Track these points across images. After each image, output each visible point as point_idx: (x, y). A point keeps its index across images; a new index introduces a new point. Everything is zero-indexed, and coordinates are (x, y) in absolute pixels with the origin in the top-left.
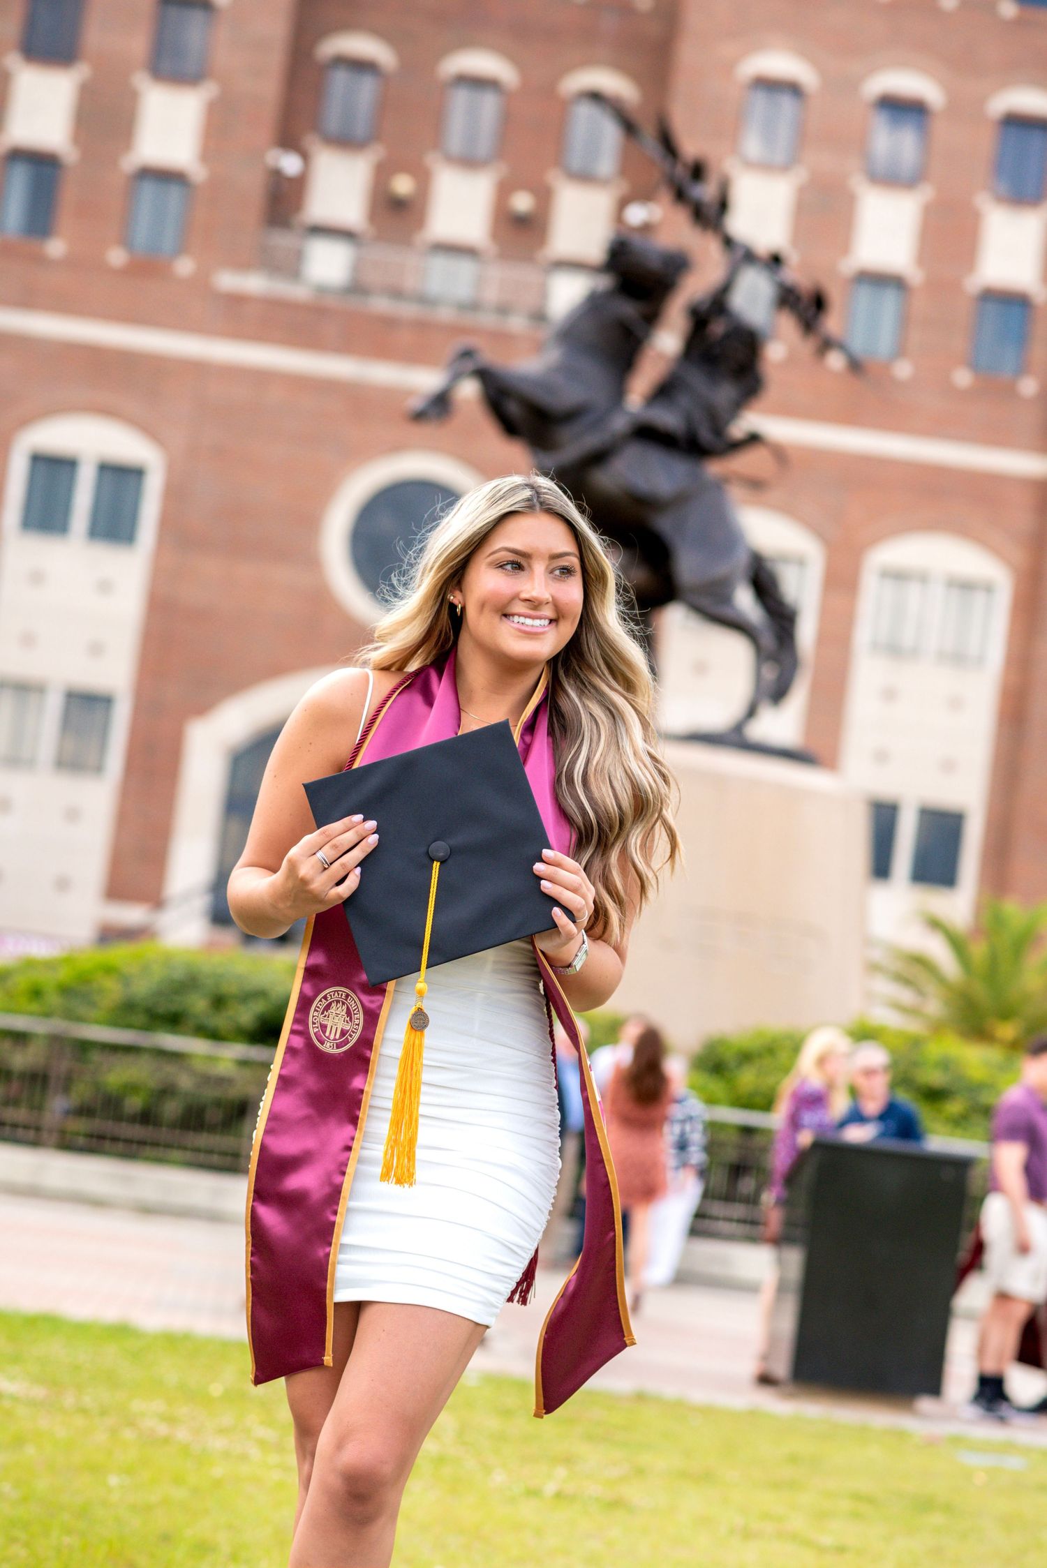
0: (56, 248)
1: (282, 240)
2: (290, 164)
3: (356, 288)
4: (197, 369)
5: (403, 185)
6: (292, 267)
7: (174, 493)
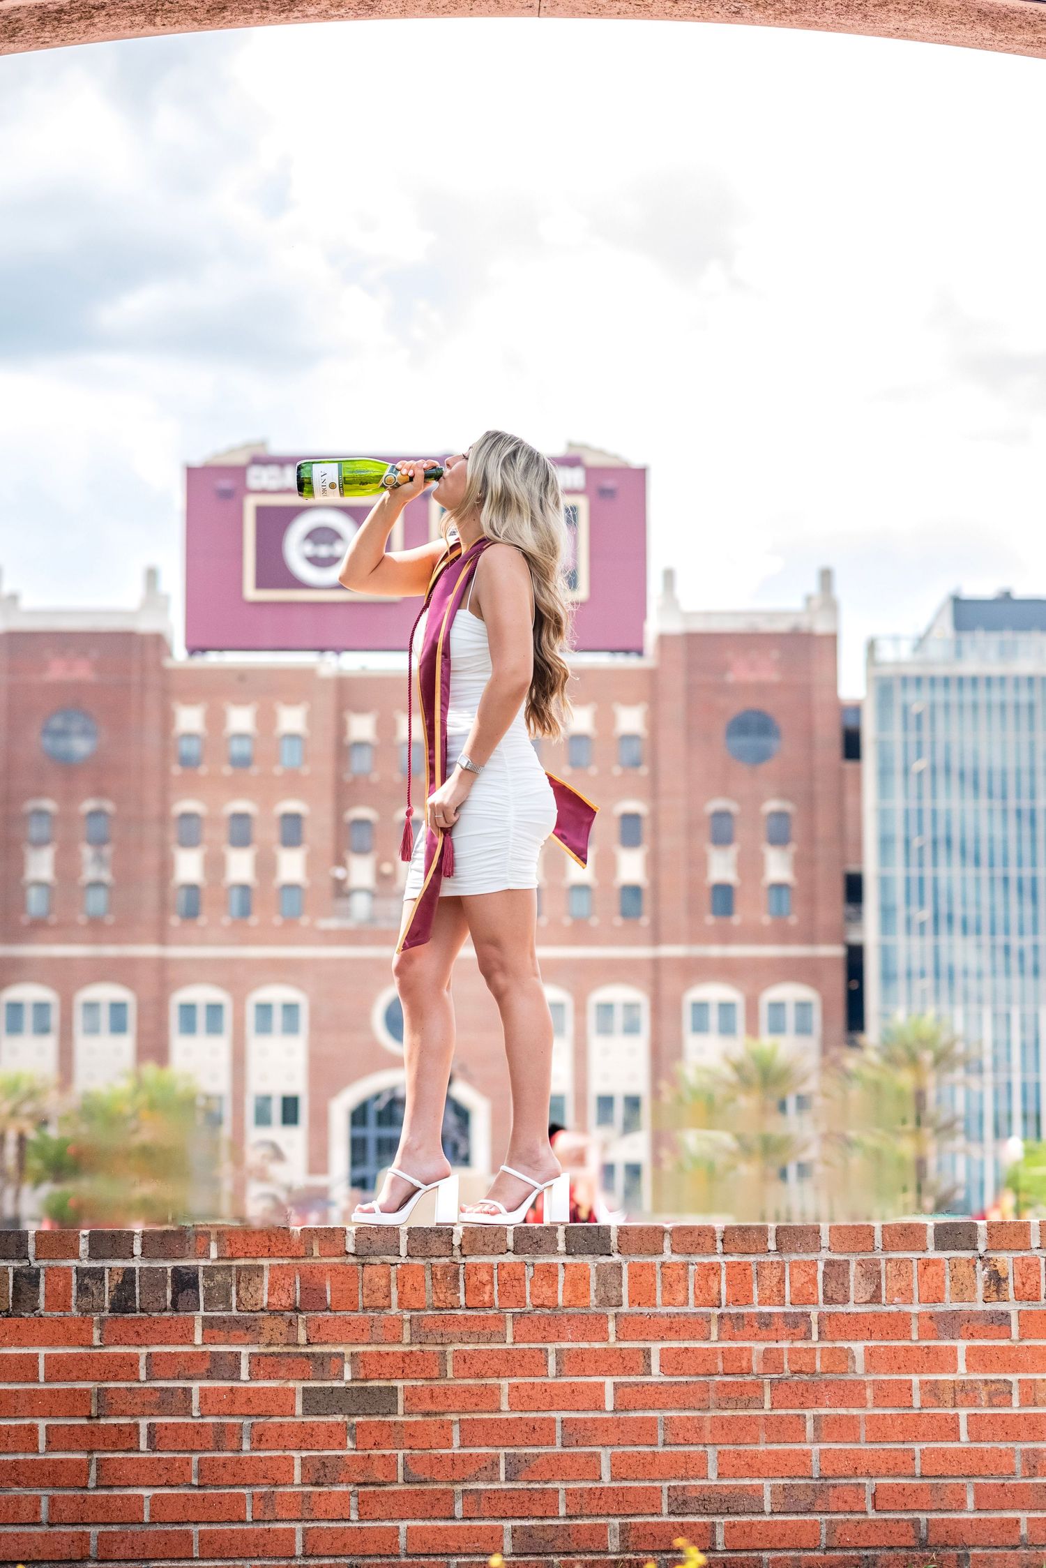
0: (254, 920)
1: (341, 904)
2: (339, 873)
3: (372, 919)
4: (315, 962)
5: (387, 868)
6: (347, 914)
7: (314, 1012)
